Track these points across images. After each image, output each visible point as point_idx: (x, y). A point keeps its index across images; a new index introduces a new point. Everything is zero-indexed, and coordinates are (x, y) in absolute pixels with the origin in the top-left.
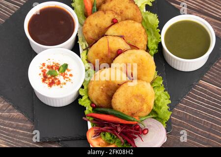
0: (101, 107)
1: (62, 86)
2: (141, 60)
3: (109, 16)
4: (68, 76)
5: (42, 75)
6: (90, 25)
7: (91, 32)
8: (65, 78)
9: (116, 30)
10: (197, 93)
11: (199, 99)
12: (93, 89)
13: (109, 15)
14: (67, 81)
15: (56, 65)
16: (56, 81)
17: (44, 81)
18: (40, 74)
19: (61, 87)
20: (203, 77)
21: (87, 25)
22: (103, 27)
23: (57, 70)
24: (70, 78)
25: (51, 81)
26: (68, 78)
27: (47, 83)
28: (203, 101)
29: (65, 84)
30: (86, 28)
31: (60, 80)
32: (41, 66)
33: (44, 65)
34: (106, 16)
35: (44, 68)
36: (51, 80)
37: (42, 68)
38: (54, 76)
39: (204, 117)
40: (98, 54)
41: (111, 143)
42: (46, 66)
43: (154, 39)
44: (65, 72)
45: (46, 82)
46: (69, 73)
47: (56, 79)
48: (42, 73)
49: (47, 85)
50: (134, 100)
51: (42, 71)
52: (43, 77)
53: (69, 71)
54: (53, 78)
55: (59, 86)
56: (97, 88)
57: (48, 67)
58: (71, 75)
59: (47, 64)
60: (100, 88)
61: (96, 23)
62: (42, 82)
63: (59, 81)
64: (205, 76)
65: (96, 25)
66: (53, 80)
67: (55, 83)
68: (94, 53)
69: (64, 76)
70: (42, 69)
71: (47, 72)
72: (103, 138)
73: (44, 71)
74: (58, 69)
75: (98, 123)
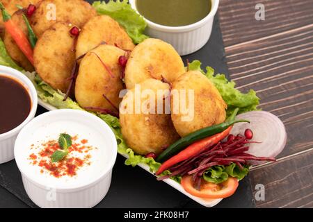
0: (164, 149)
1: (87, 162)
2: (160, 50)
3: (62, 31)
4: (82, 145)
5: (45, 170)
6: (46, 59)
7: (54, 69)
8: (80, 150)
9: (89, 40)
10: (238, 64)
11: (248, 68)
12: (136, 131)
13: (60, 29)
14: (86, 152)
15: (49, 145)
16: (73, 163)
17: (56, 174)
18: (42, 171)
19: (89, 164)
20: (223, 42)
21: (43, 63)
22: (66, 52)
23: (59, 150)
24: (86, 145)
25: (67, 168)
26: (83, 147)
27: (64, 174)
28: (254, 66)
29: (88, 157)
30: (45, 70)
31: (77, 157)
32: (32, 161)
33: (33, 157)
34: (58, 32)
35: (39, 160)
36: (65, 166)
37: (35, 163)
38: (64, 159)
39: (277, 82)
40: (95, 86)
41: (225, 179)
42: (38, 156)
43: (134, 29)
44: (73, 143)
45: (62, 173)
46: (78, 141)
47: (71, 160)
48: (43, 168)
49: (67, 176)
50: (203, 102)
51: (41, 165)
52: (50, 172)
53: (75, 138)
54: (65, 162)
55: (85, 165)
56: (140, 125)
57: (42, 155)
58: (84, 142)
59: (36, 153)
60: (145, 122)
61: (53, 51)
62: (56, 178)
63: (77, 159)
64: (225, 40)
65: (56, 54)
66: (68, 165)
67: (75, 166)
68: (88, 88)
69: (76, 149)
70: (38, 164)
71: (48, 162)
72: (210, 180)
73: (42, 164)
74: (58, 147)
75: (181, 171)
